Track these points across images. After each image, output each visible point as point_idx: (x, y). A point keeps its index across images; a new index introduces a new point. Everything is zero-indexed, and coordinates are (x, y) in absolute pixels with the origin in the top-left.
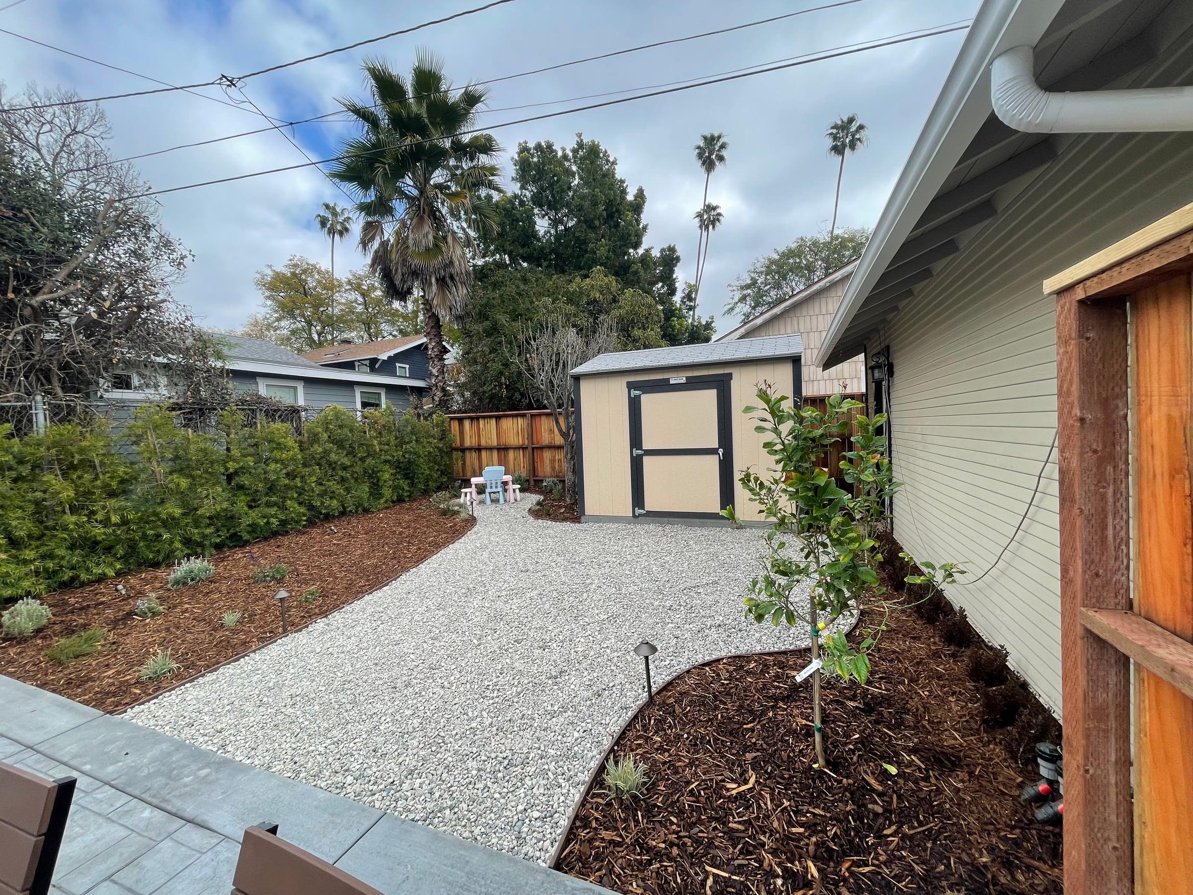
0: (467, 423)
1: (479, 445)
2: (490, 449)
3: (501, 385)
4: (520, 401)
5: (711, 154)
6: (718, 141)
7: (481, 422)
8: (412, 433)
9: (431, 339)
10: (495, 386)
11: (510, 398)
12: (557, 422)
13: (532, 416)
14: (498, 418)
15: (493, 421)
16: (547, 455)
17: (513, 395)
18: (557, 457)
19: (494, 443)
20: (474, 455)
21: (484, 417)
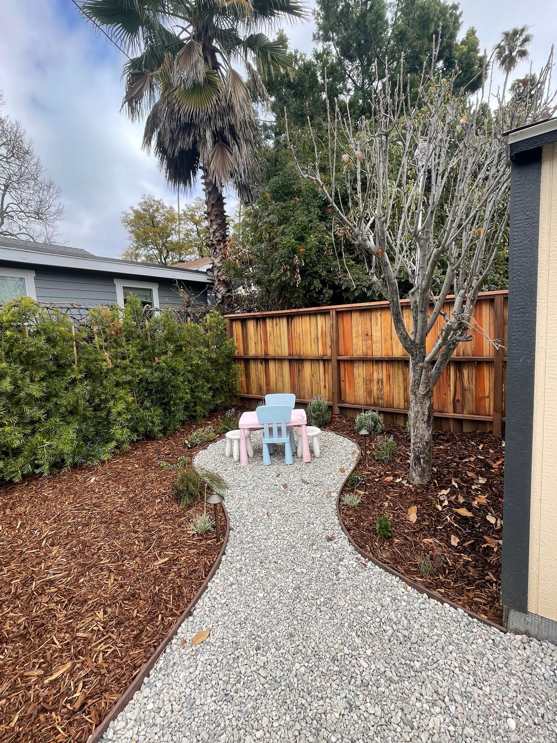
0: (251, 325)
1: (266, 354)
2: (280, 360)
3: (293, 268)
4: (320, 292)
5: (511, 52)
6: (520, 35)
7: (269, 322)
8: (169, 339)
9: (211, 221)
10: (285, 270)
11: (307, 289)
12: (398, 321)
13: (338, 313)
14: (290, 317)
15: (284, 322)
16: (360, 371)
17: (310, 284)
18: (375, 376)
19: (285, 352)
20: (261, 367)
21: (272, 317)
